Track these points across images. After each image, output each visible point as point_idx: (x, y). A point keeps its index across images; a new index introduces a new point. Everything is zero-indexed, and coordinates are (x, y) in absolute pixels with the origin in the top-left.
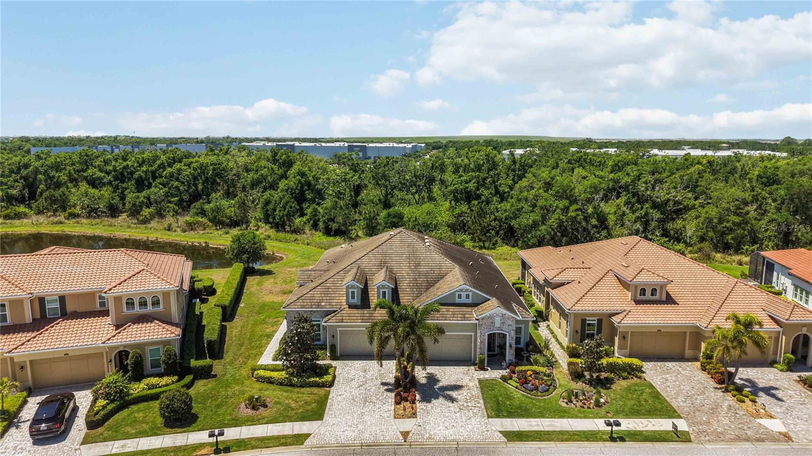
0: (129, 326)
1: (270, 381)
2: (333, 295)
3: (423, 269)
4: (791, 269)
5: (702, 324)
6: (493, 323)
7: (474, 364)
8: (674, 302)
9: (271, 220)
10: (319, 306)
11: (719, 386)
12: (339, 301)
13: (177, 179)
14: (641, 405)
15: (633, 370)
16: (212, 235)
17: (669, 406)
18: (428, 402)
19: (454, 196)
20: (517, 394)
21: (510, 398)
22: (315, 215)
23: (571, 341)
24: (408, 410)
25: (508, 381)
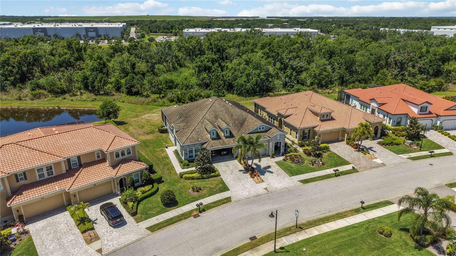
0: (121, 166)
1: (193, 178)
2: (202, 135)
3: (235, 117)
4: (359, 98)
5: (346, 127)
6: (277, 138)
7: (269, 156)
8: (334, 119)
9: (90, 88)
10: (198, 141)
11: (356, 150)
12: (206, 137)
13: (8, 65)
14: (336, 162)
15: (327, 149)
16: (55, 101)
17: (345, 160)
18: (264, 175)
19: (199, 69)
20: (293, 165)
21: (292, 167)
22: (118, 84)
23: (299, 140)
24: (259, 179)
25: (287, 161)
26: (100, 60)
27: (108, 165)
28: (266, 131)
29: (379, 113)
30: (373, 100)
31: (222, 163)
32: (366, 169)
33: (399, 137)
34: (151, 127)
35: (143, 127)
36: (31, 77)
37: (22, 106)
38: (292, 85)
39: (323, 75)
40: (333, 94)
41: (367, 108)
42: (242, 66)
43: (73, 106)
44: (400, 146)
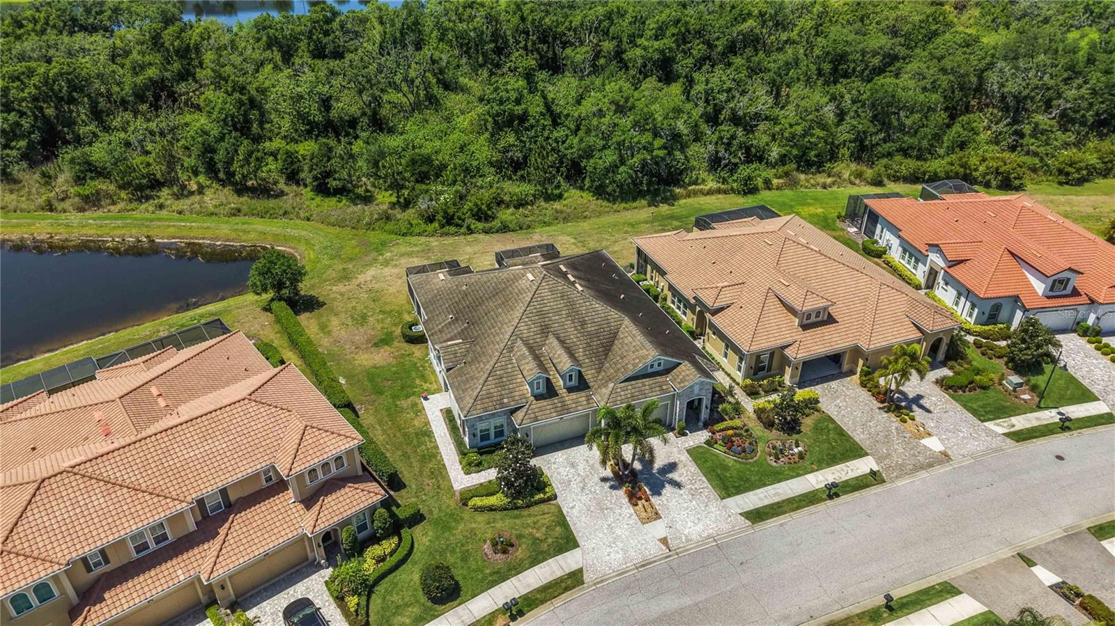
0: (323, 500)
1: (491, 509)
2: (510, 386)
3: (590, 328)
4: (900, 231)
5: (862, 344)
6: (692, 391)
8: (835, 322)
9: (221, 175)
10: (502, 404)
11: (881, 406)
12: (520, 393)
14: (833, 447)
15: (812, 404)
16: (136, 214)
17: (855, 443)
18: (660, 494)
19: (495, 120)
20: (730, 460)
21: (726, 468)
22: (292, 163)
23: (746, 376)
24: (649, 510)
25: (715, 446)
26: (242, 94)
27: (293, 500)
28: (667, 371)
29: (947, 284)
30: (935, 247)
31: (560, 453)
32: (904, 471)
33: (990, 358)
34: (383, 321)
35: (364, 318)
36: (68, 134)
37: (60, 234)
38: (733, 164)
39: (812, 135)
40: (835, 188)
41: (917, 261)
42: (606, 120)
43: (185, 233)
44: (991, 393)
